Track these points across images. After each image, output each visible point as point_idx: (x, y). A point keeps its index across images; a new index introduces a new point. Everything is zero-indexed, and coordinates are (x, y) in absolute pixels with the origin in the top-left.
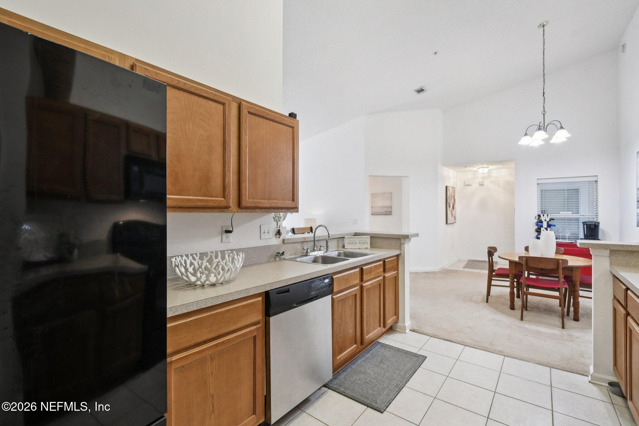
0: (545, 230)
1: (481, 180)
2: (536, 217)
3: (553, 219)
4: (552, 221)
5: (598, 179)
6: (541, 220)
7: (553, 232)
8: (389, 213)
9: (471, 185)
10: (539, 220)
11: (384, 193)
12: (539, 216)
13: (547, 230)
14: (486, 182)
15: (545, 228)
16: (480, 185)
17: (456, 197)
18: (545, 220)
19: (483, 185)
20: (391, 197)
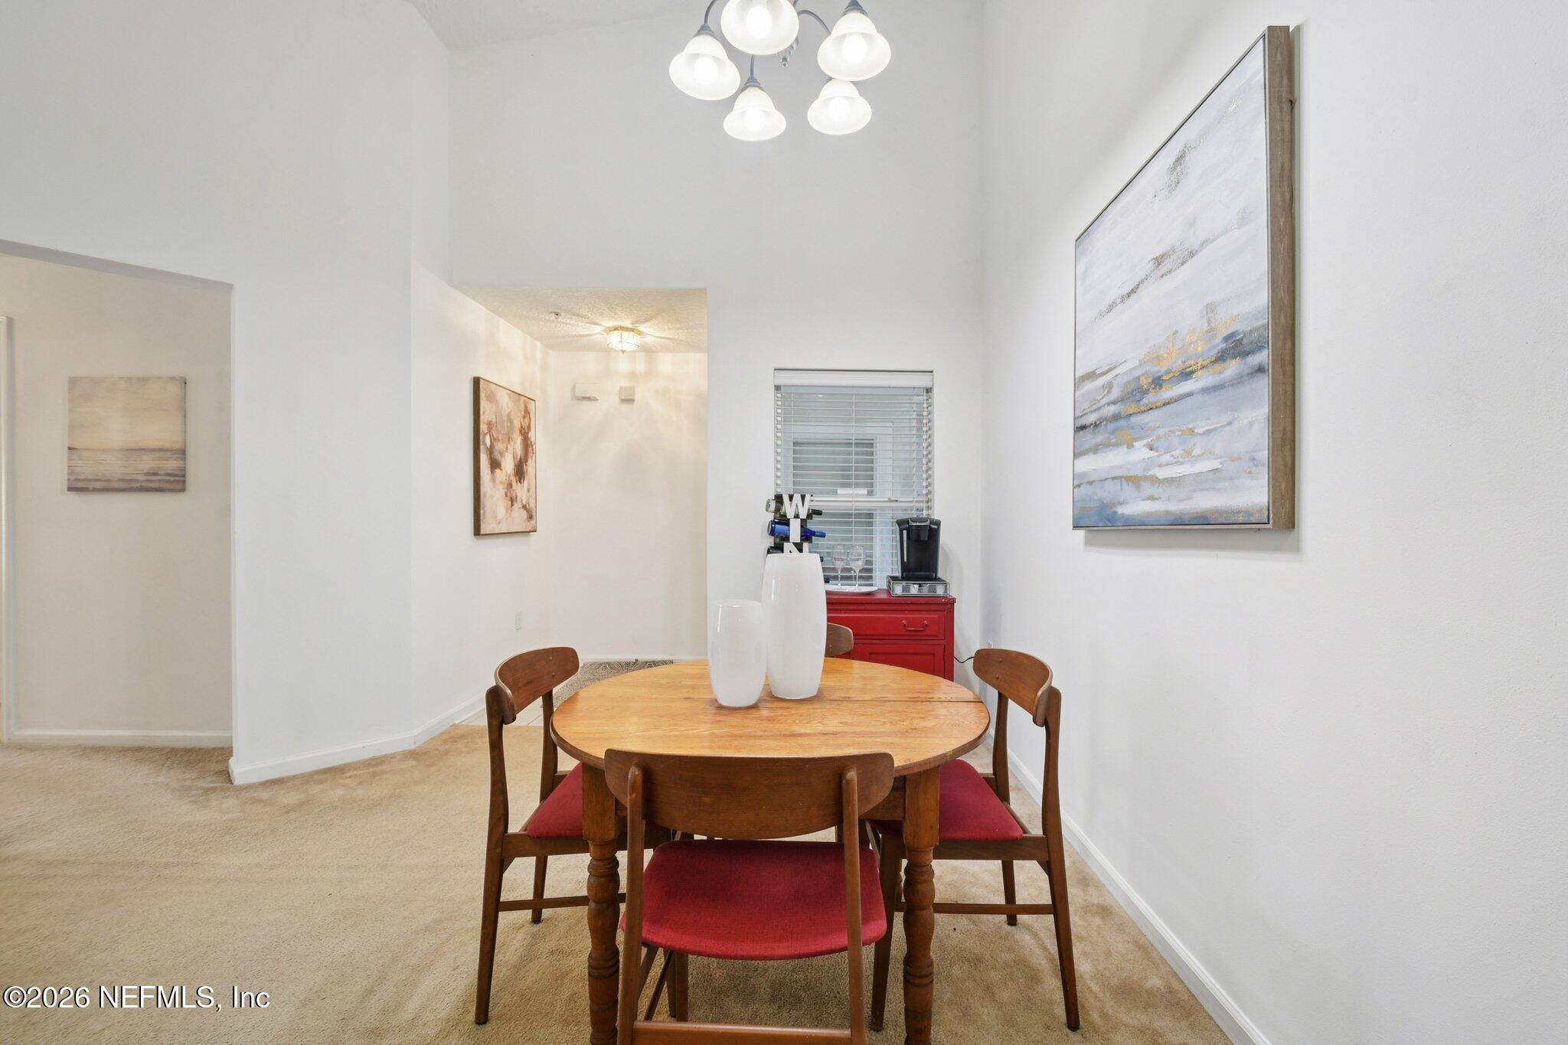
0: (794, 549)
1: (625, 383)
2: (768, 502)
3: (819, 513)
4: (816, 518)
5: (935, 385)
6: (785, 516)
7: (817, 556)
8: (177, 483)
9: (595, 399)
10: (778, 515)
11: (144, 380)
12: (779, 499)
13: (800, 550)
14: (641, 394)
15: (795, 544)
16: (624, 401)
17: (538, 436)
18: (797, 516)
19: (630, 401)
20: (184, 398)
